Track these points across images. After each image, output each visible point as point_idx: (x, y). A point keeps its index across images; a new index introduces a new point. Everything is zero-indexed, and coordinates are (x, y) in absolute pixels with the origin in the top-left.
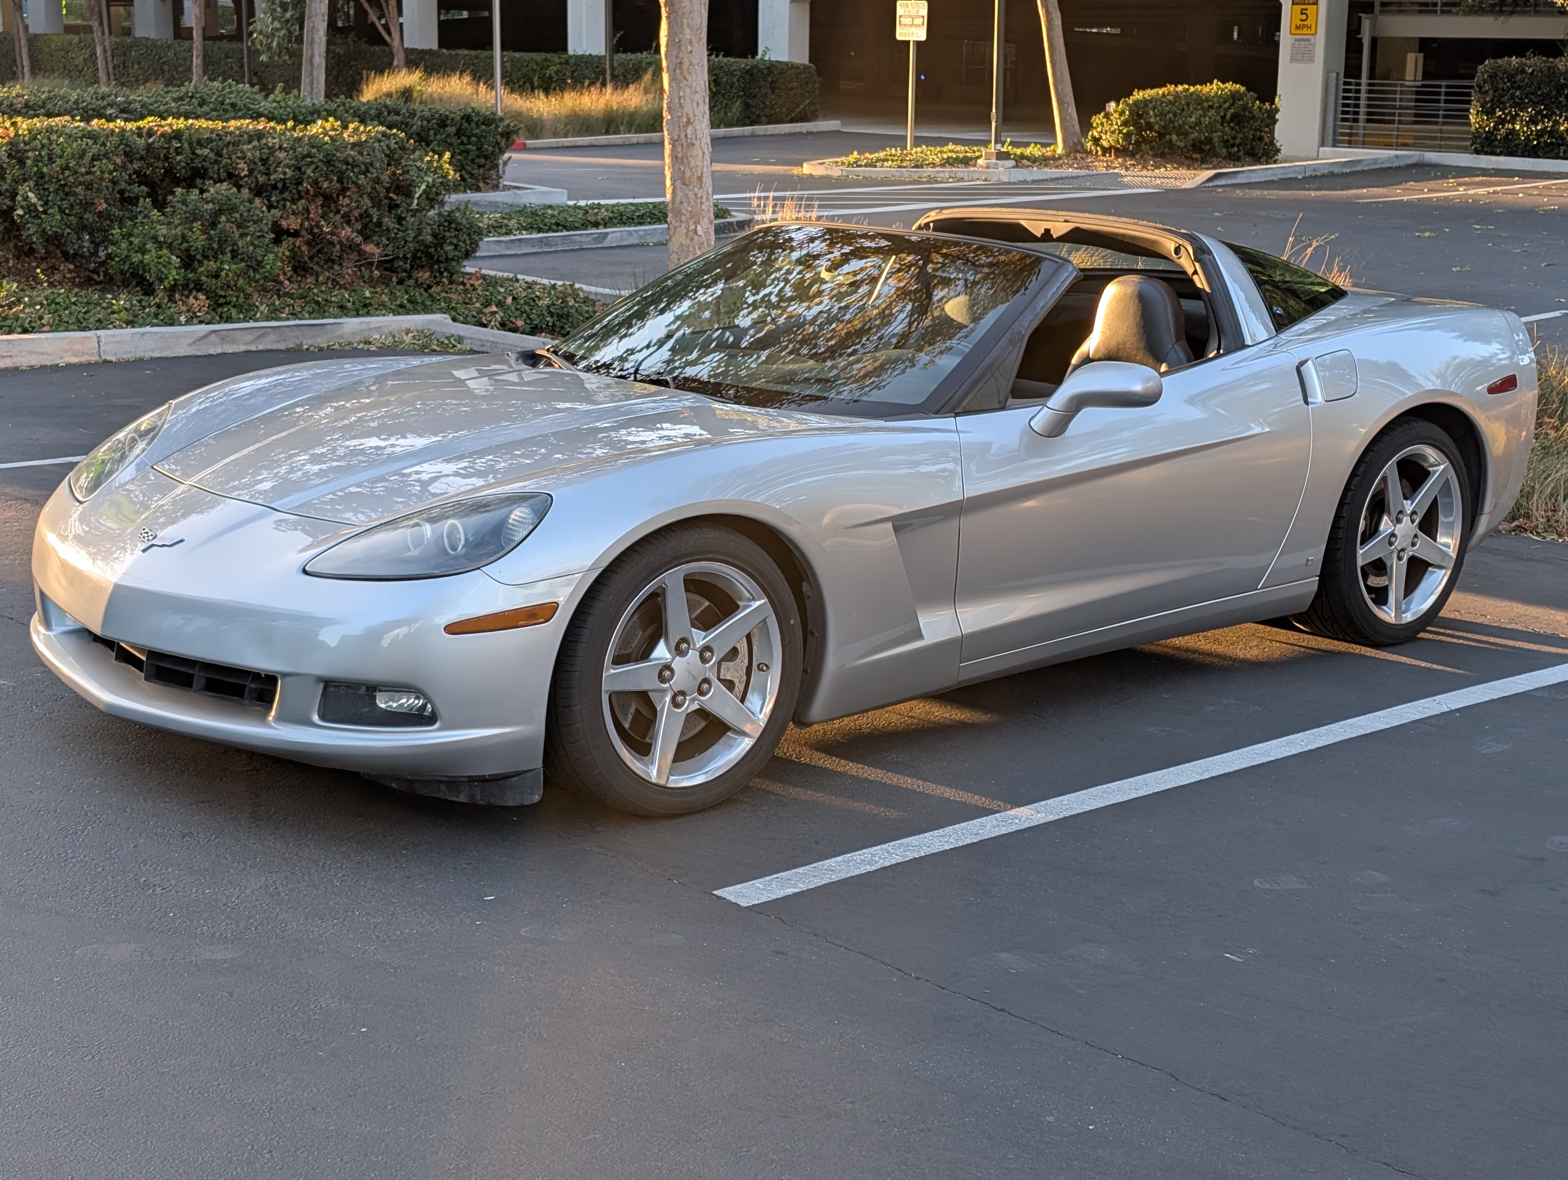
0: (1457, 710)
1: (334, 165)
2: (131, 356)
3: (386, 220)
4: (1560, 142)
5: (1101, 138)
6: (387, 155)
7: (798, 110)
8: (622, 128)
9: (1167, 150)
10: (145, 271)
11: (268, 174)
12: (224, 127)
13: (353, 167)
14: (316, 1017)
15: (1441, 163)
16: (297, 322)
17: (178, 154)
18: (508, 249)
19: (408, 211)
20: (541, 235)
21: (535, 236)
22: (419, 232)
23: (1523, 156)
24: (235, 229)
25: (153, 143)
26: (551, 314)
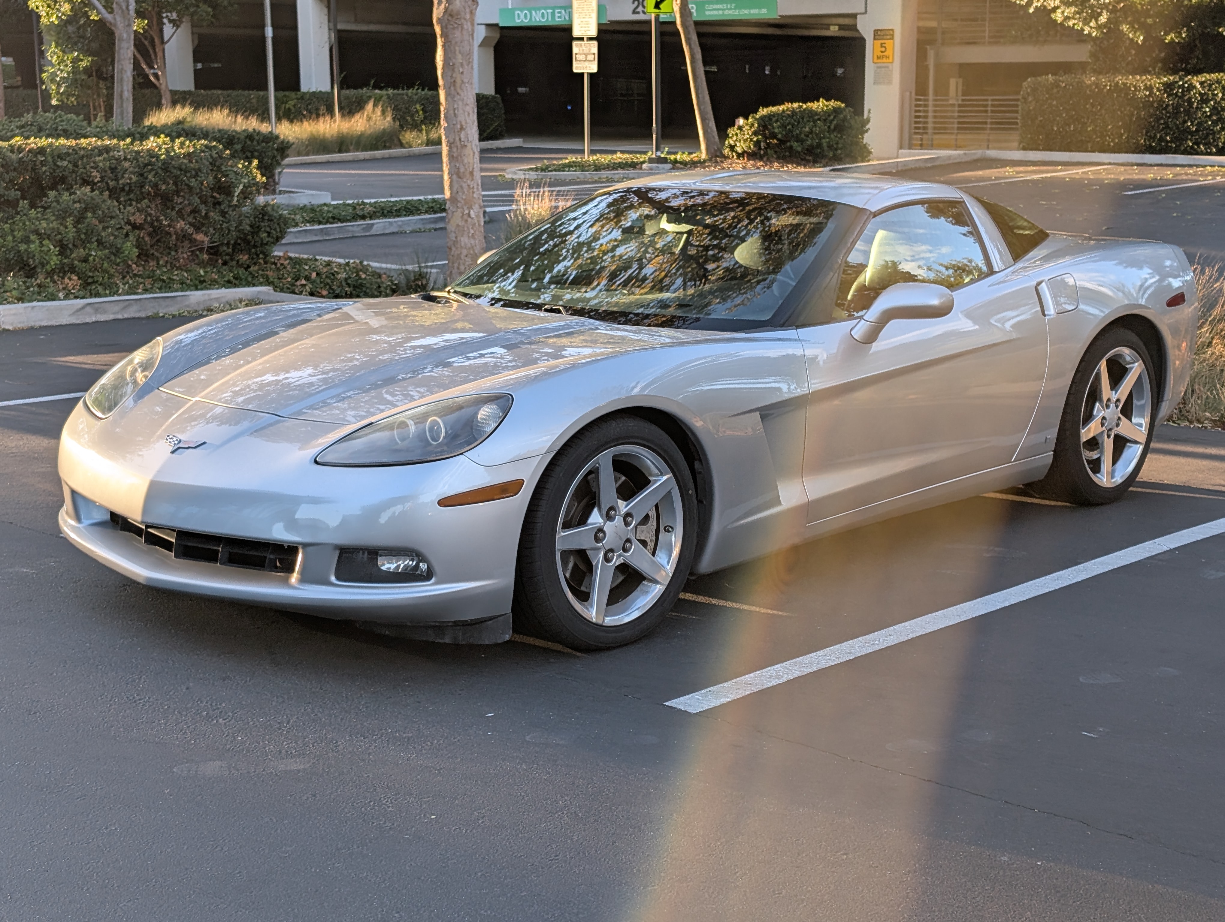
0: (1175, 549)
1: (170, 172)
2: (25, 325)
3: (212, 214)
4: (1088, 139)
5: (736, 145)
6: (211, 163)
7: (488, 131)
8: (351, 148)
9: (788, 154)
10: (28, 258)
11: (117, 180)
12: (77, 144)
13: (186, 172)
14: (390, 809)
15: (999, 157)
16: (151, 295)
17: (43, 165)
18: (296, 237)
19: (230, 206)
20: (321, 227)
21: (316, 227)
22: (240, 223)
23: (1060, 150)
24: (97, 223)
25: (23, 157)
26: (349, 285)
